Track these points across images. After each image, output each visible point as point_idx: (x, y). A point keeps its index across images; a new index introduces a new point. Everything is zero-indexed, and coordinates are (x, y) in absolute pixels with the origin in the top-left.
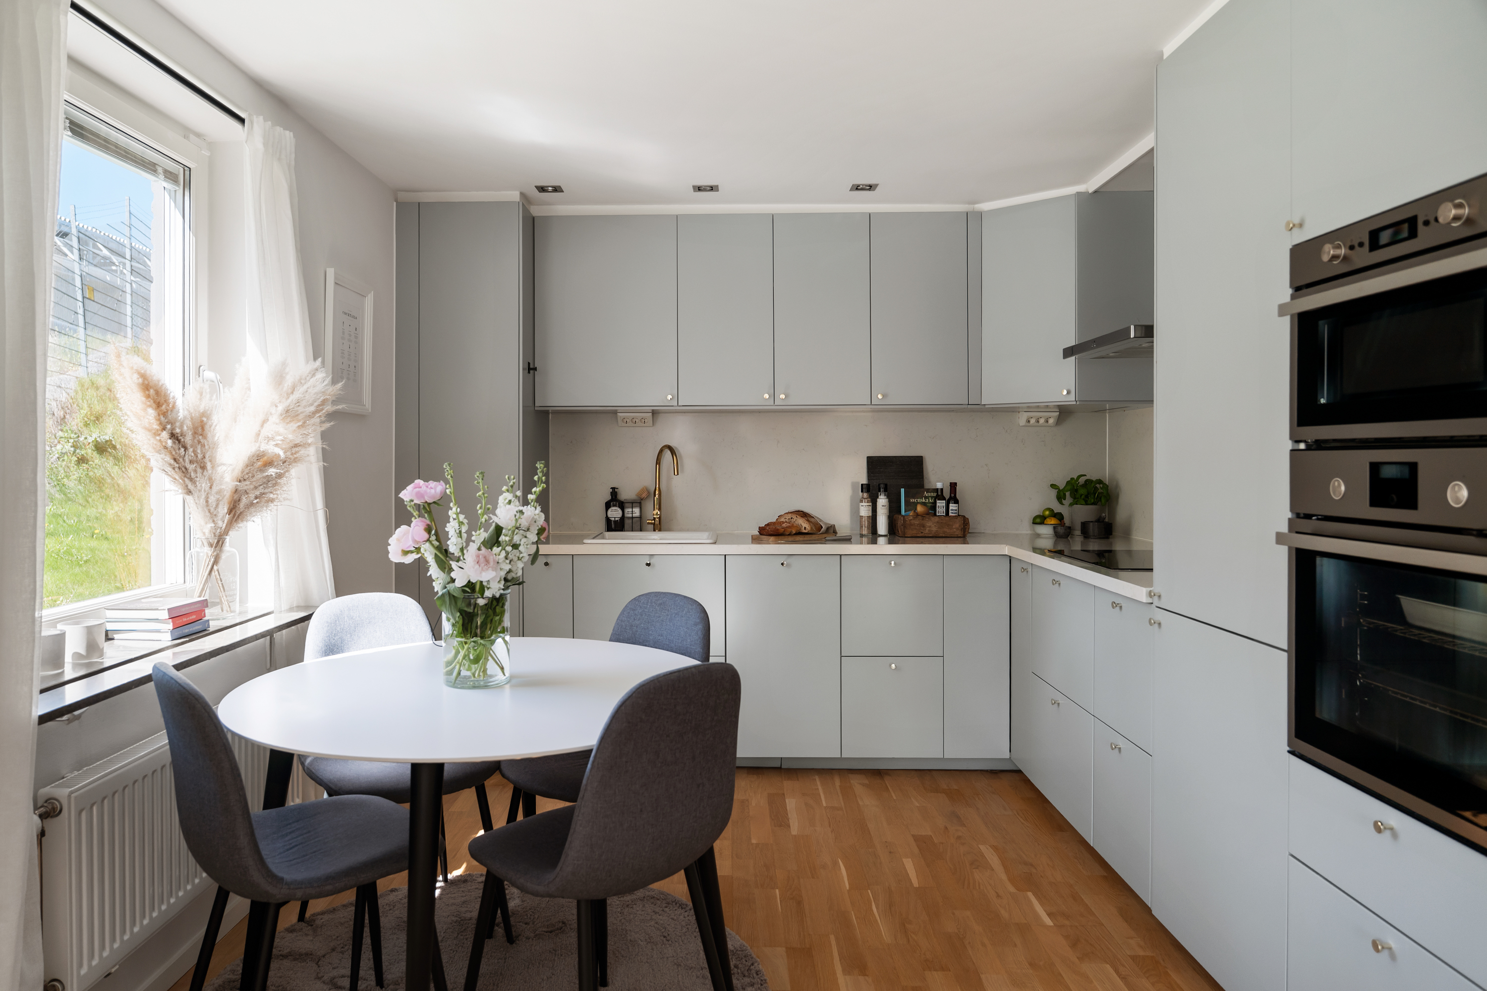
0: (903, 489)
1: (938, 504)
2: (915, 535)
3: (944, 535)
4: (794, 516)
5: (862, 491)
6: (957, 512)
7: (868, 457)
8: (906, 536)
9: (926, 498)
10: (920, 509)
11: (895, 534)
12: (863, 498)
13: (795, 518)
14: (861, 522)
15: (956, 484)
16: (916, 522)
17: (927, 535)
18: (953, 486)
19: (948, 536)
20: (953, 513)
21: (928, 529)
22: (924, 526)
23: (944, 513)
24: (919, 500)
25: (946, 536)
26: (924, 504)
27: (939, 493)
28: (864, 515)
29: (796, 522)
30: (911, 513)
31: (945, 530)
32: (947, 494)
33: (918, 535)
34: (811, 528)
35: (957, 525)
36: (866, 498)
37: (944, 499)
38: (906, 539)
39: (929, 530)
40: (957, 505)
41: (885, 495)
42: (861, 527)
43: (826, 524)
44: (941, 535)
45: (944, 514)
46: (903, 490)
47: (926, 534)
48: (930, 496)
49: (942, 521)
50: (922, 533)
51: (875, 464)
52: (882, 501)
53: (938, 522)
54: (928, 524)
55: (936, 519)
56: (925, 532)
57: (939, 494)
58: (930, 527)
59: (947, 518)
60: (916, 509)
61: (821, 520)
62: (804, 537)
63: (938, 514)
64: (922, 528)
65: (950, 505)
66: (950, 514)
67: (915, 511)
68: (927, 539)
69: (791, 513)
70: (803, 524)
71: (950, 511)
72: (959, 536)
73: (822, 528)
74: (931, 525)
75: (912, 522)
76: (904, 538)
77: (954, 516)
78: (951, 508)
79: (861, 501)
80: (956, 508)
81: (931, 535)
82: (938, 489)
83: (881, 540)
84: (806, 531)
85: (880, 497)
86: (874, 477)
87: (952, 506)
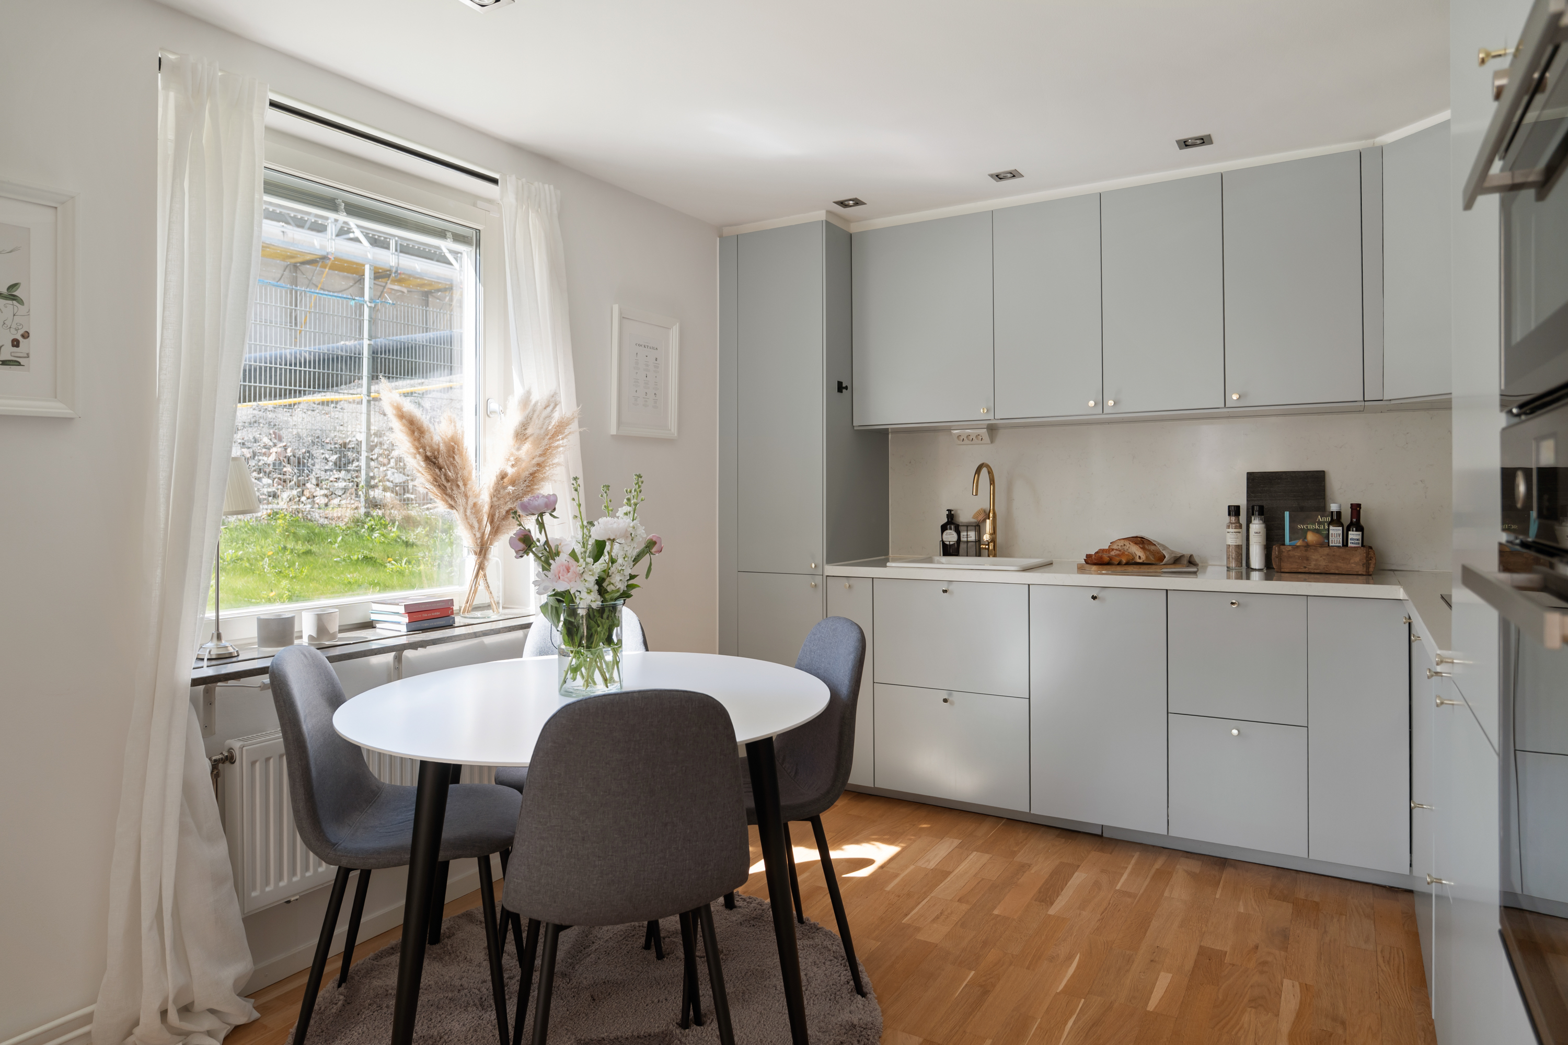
0: (1288, 512)
1: (1331, 532)
2: (1295, 570)
3: (1337, 572)
4: (1127, 543)
5: (1229, 514)
6: (1360, 542)
7: (1248, 473)
8: (1282, 570)
9: (1320, 523)
10: (1311, 537)
11: (1271, 569)
12: (1230, 523)
13: (1128, 545)
14: (1228, 552)
15: (1359, 505)
16: (1297, 553)
17: (1312, 571)
18: (1356, 509)
19: (1344, 573)
20: (1353, 543)
21: (1314, 563)
22: (1307, 559)
23: (1339, 543)
24: (1310, 527)
25: (1340, 572)
26: (1317, 531)
27: (1335, 517)
28: (1231, 544)
29: (1130, 550)
30: (1299, 543)
31: (1339, 564)
32: (1346, 518)
33: (1300, 570)
34: (1147, 557)
35: (1357, 560)
36: (1234, 523)
37: (1341, 525)
38: (1283, 574)
39: (1315, 565)
40: (1360, 533)
41: (1261, 519)
42: (1228, 558)
43: (1173, 552)
44: (1332, 571)
45: (1341, 545)
46: (1287, 514)
47: (1312, 569)
48: (1326, 522)
49: (1334, 554)
50: (1305, 567)
51: (1256, 482)
52: (1257, 526)
53: (1328, 555)
54: (1313, 557)
55: (1326, 550)
56: (1310, 567)
57: (1336, 519)
58: (1317, 560)
59: (1342, 550)
60: (1305, 538)
61: (1165, 548)
62: (1140, 568)
63: (1331, 544)
64: (1305, 562)
65: (1350, 532)
66: (1349, 545)
67: (1303, 541)
68: (1312, 576)
69: (1124, 539)
70: (1137, 553)
71: (1349, 541)
72: (1360, 573)
73: (1165, 557)
74: (1318, 559)
75: (1291, 553)
76: (1279, 574)
77: (1355, 547)
78: (1350, 537)
79: (1228, 527)
80: (1360, 537)
81: (1318, 571)
82: (1332, 512)
83: (1255, 576)
84: (1141, 561)
85: (1253, 522)
86: (1254, 497)
87: (1354, 535)
